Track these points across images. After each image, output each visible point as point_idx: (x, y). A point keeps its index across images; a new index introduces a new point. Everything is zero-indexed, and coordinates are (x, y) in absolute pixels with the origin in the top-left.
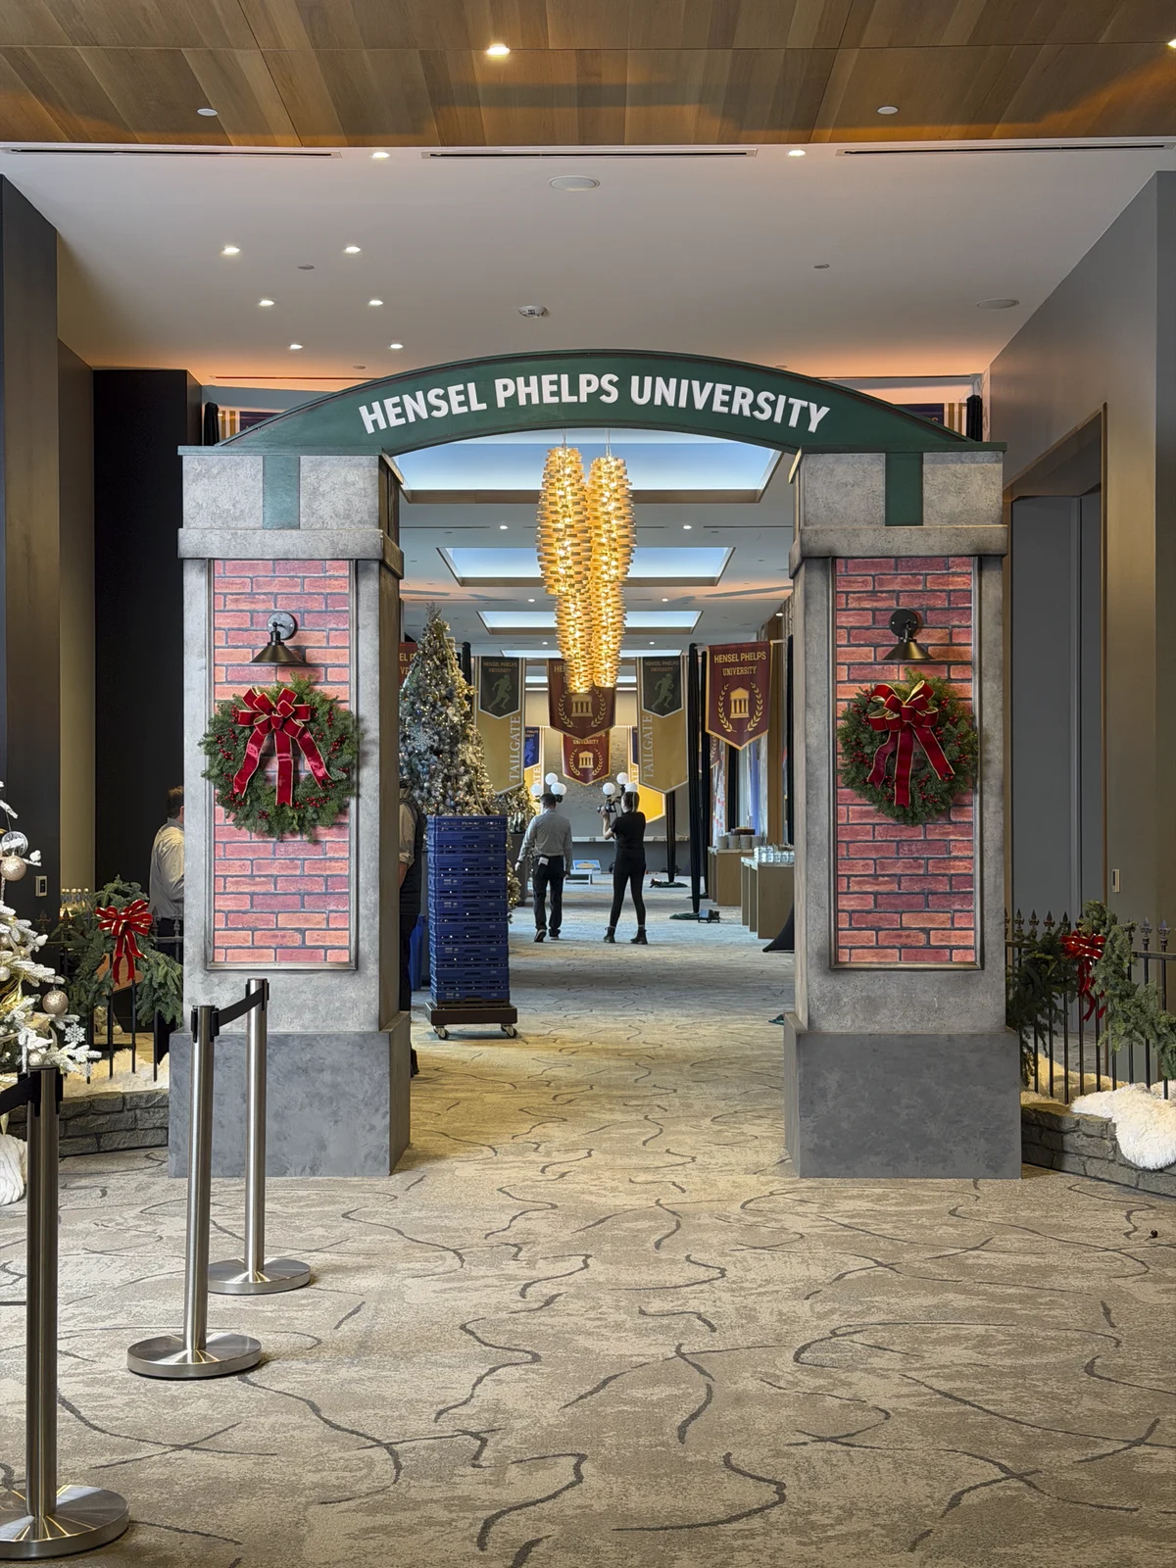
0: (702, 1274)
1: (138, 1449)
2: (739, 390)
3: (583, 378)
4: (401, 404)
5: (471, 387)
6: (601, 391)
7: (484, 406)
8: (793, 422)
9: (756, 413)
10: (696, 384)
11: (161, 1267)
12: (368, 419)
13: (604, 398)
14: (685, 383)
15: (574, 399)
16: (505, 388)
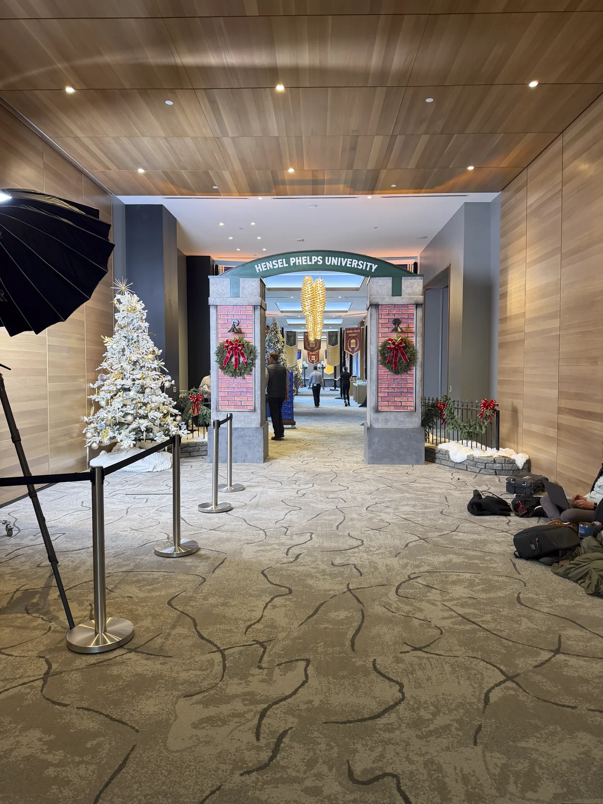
0: (342, 488)
1: (201, 530)
2: (354, 260)
3: (313, 257)
4: (266, 265)
5: (284, 260)
6: (318, 261)
7: (287, 265)
8: (368, 269)
9: (358, 267)
10: (342, 259)
11: (206, 485)
12: (257, 269)
13: (318, 263)
14: (340, 259)
15: (311, 263)
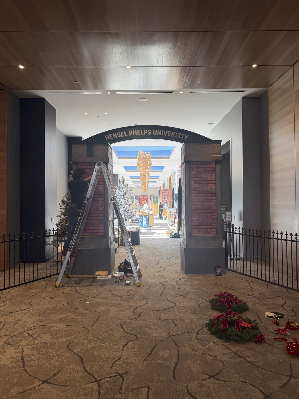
2: (172, 132)
3: (145, 130)
4: (112, 135)
5: (125, 132)
6: (148, 132)
7: (127, 135)
8: (182, 138)
9: (175, 136)
10: (165, 131)
12: (106, 138)
13: (148, 134)
14: (163, 131)
15: (143, 134)
16: (131, 132)
